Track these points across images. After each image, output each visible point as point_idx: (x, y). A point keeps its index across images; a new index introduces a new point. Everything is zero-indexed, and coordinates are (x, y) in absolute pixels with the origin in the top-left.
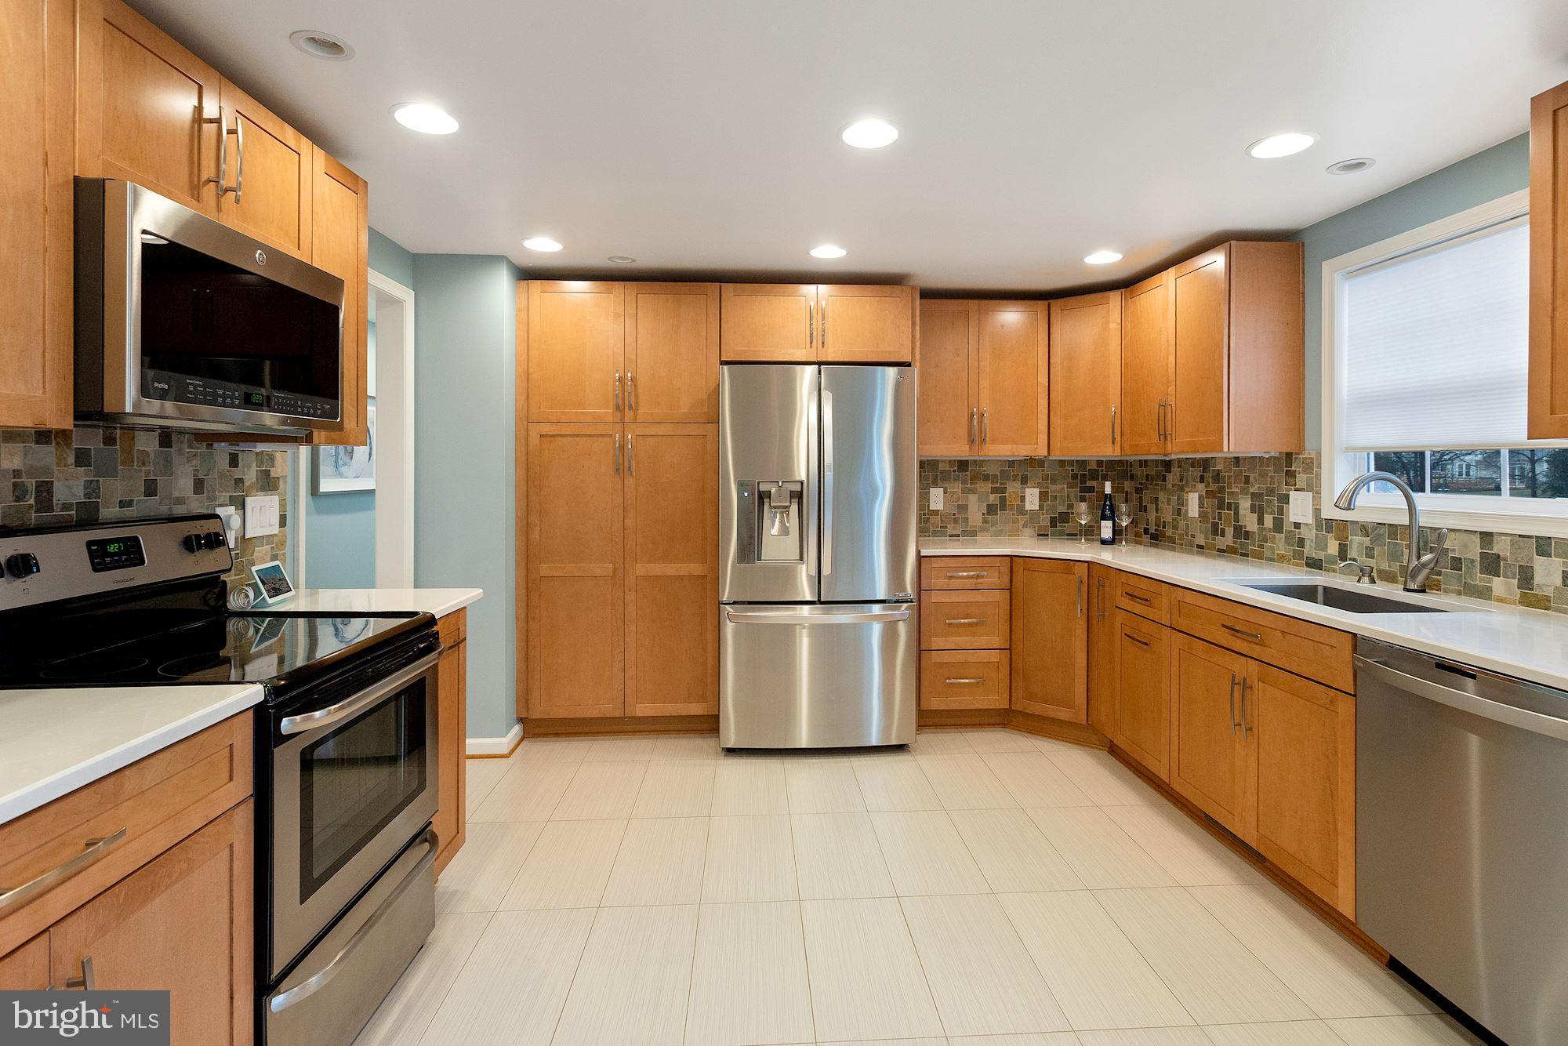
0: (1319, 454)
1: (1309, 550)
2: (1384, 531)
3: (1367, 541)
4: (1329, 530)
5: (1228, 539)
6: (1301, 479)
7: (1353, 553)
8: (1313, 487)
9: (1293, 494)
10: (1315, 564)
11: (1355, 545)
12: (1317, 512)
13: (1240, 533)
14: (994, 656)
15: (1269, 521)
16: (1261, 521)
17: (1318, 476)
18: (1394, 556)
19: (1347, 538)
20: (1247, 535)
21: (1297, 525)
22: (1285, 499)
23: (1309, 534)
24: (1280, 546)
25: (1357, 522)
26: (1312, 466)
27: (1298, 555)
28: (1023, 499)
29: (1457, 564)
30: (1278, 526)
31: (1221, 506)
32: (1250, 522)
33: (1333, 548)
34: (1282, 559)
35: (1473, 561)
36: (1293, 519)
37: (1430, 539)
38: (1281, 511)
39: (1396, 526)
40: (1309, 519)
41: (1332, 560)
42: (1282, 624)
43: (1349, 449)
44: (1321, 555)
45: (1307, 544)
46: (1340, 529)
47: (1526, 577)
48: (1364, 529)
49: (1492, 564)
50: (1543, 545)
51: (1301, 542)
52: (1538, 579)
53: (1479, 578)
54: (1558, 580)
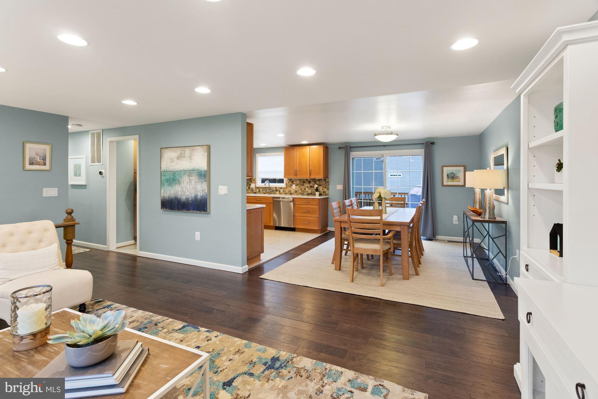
0: (256, 179)
2: (265, 188)
3: (262, 189)
4: (257, 188)
6: (253, 182)
7: (261, 191)
8: (255, 183)
9: (252, 184)
10: (255, 193)
12: (255, 186)
17: (256, 181)
18: (266, 191)
21: (252, 188)
22: (251, 184)
23: (254, 189)
24: (250, 191)
26: (255, 180)
27: (253, 192)
29: (273, 191)
30: (249, 188)
33: (258, 190)
34: (250, 193)
36: (252, 187)
37: (270, 188)
38: (250, 186)
40: (254, 187)
41: (258, 192)
42: (264, 198)
43: (260, 178)
44: (256, 192)
45: (254, 190)
46: (259, 188)
47: (280, 191)
48: (262, 188)
49: (276, 190)
50: (281, 188)
51: (253, 190)
52: (281, 191)
53: (275, 192)
54: (282, 191)
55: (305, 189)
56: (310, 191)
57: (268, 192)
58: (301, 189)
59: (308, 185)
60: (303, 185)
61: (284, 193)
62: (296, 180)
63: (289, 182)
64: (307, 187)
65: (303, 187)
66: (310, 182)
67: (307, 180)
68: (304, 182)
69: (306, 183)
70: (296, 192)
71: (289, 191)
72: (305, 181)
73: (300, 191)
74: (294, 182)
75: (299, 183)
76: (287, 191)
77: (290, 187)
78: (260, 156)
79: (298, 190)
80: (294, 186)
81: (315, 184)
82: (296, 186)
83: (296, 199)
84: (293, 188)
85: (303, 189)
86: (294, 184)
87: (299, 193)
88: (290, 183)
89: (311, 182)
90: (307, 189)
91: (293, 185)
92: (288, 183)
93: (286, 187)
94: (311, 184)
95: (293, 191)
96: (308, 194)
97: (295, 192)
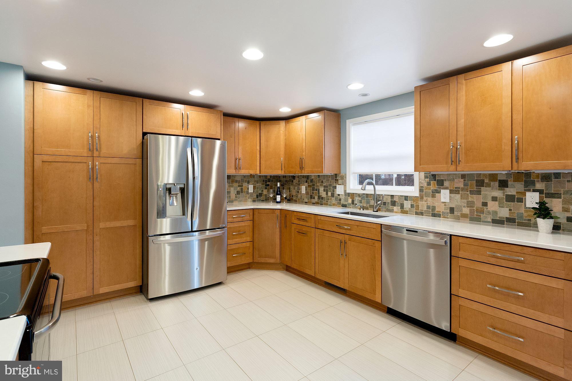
0: (346, 174)
1: (342, 202)
2: (365, 196)
3: (360, 199)
4: (349, 196)
5: (316, 199)
6: (340, 181)
7: (356, 202)
8: (344, 184)
9: (337, 186)
10: (344, 206)
11: (356, 200)
12: (345, 191)
13: (320, 197)
14: (248, 244)
15: (330, 194)
16: (327, 194)
17: (345, 181)
18: (368, 202)
19: (354, 198)
20: (322, 198)
21: (339, 195)
22: (335, 187)
23: (343, 197)
24: (333, 200)
25: (357, 193)
26: (344, 178)
27: (339, 203)
28: (248, 188)
29: (385, 204)
30: (333, 195)
31: (313, 190)
32: (323, 194)
33: (350, 201)
34: (334, 205)
35: (389, 203)
36: (338, 193)
37: (377, 197)
38: (334, 191)
39: (368, 194)
40: (343, 193)
41: (349, 204)
42: (357, 223)
43: (354, 173)
44: (346, 203)
45: (342, 200)
46: (352, 195)
47: (402, 206)
48: (359, 195)
49: (394, 203)
50: (406, 198)
51: (340, 200)
52: (405, 207)
53: (390, 207)
54: (410, 207)
55: (485, 204)
56: (504, 213)
57: (372, 207)
58: (470, 205)
59: (498, 194)
60: (479, 193)
61: (414, 210)
62: (451, 178)
63: (429, 184)
64: (494, 199)
65: (477, 200)
66: (503, 184)
67: (493, 177)
68: (480, 183)
69: (488, 185)
70: (452, 210)
71: (428, 207)
72: (486, 181)
73: (466, 211)
74: (446, 184)
75: (462, 186)
76: (423, 206)
77: (433, 196)
78: (355, 124)
79: (460, 208)
80: (445, 195)
81: (529, 191)
82: (453, 195)
83: (461, 240)
84: (443, 200)
85: (478, 204)
86: (446, 188)
87: (464, 216)
88: (434, 186)
89: (509, 183)
90: (493, 206)
91: (442, 191)
92: (425, 185)
93: (421, 197)
94: (511, 191)
95: (440, 208)
96: (498, 222)
97: (448, 211)
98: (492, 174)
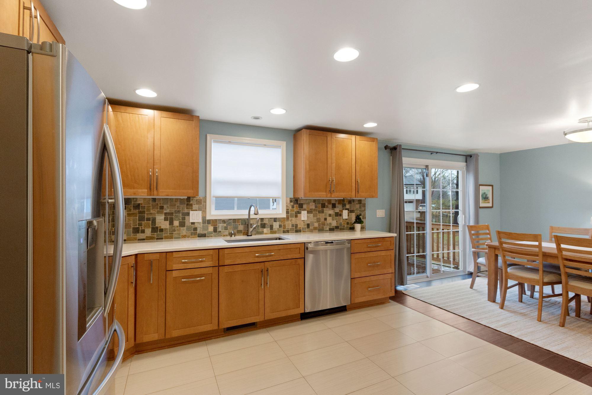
0: (205, 198)
1: (199, 231)
2: (232, 221)
3: (225, 225)
4: (209, 223)
5: (148, 233)
6: (195, 207)
7: (219, 229)
8: (203, 209)
9: (191, 212)
10: (202, 236)
11: (220, 227)
12: (204, 218)
13: (155, 229)
15: (176, 223)
16: (171, 223)
17: (205, 206)
18: (235, 228)
19: (217, 225)
20: (161, 230)
21: (193, 223)
22: (188, 214)
23: (199, 226)
24: (184, 231)
25: (221, 219)
26: (202, 202)
27: (195, 234)
30: (182, 224)
31: (142, 219)
32: (165, 225)
33: (211, 229)
34: (184, 237)
36: (191, 221)
38: (184, 219)
39: (236, 219)
40: (200, 220)
41: (211, 233)
43: (219, 197)
44: (206, 232)
45: (198, 229)
46: (214, 222)
47: (271, 227)
48: (224, 221)
49: (263, 226)
50: (275, 220)
51: (195, 229)
52: (274, 227)
53: (260, 230)
54: (278, 227)
55: (326, 219)
56: (334, 224)
57: (239, 232)
58: (318, 220)
59: (331, 212)
60: (323, 212)
61: (282, 229)
62: (308, 202)
63: (293, 207)
64: (330, 215)
65: (322, 216)
66: (334, 206)
67: (329, 201)
68: (323, 206)
69: (327, 207)
70: (308, 225)
71: (293, 225)
72: (326, 204)
73: (316, 225)
74: (305, 206)
75: (314, 207)
76: (289, 225)
77: (296, 216)
78: (215, 142)
79: (313, 223)
80: (304, 215)
81: (344, 209)
82: (309, 215)
83: (356, 241)
84: (303, 219)
85: (322, 220)
86: (305, 210)
87: (315, 229)
88: (296, 209)
89: (337, 205)
90: (329, 220)
91: (303, 212)
92: (291, 207)
93: (288, 218)
94: (337, 210)
95: (301, 226)
96: (332, 230)
97: (306, 226)
98: (329, 200)
